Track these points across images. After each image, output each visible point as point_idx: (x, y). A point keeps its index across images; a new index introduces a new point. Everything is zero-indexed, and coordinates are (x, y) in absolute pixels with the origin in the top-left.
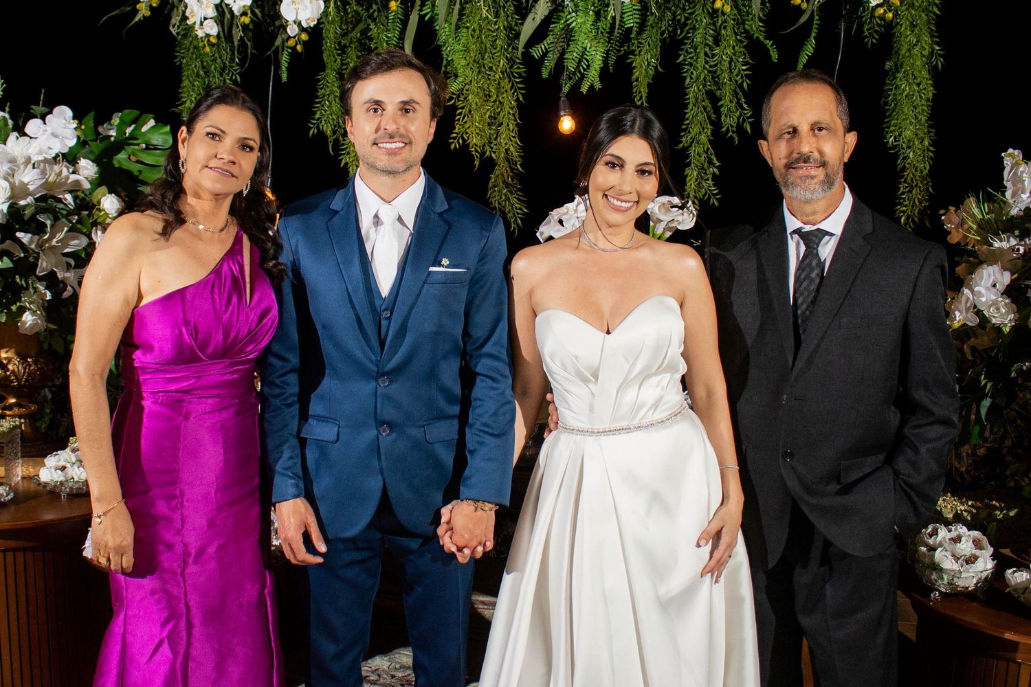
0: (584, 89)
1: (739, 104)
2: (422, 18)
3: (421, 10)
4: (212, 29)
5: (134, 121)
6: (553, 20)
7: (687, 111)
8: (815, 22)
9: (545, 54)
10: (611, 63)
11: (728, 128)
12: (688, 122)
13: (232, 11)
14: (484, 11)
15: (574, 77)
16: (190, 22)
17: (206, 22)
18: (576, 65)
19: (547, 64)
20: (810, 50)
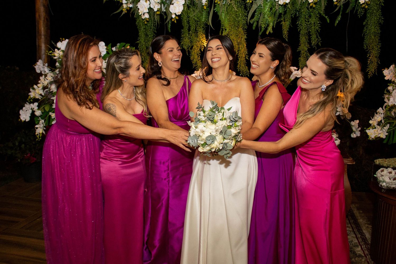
0: (267, 33)
1: (317, 37)
2: (214, 11)
3: (214, 9)
4: (147, 16)
6: (256, 11)
7: (300, 39)
8: (341, 10)
9: (254, 22)
10: (275, 25)
11: (314, 44)
12: (300, 43)
13: (153, 10)
14: (235, 9)
15: (263, 29)
16: (140, 14)
17: (145, 14)
18: (264, 25)
19: (255, 25)
20: (339, 19)
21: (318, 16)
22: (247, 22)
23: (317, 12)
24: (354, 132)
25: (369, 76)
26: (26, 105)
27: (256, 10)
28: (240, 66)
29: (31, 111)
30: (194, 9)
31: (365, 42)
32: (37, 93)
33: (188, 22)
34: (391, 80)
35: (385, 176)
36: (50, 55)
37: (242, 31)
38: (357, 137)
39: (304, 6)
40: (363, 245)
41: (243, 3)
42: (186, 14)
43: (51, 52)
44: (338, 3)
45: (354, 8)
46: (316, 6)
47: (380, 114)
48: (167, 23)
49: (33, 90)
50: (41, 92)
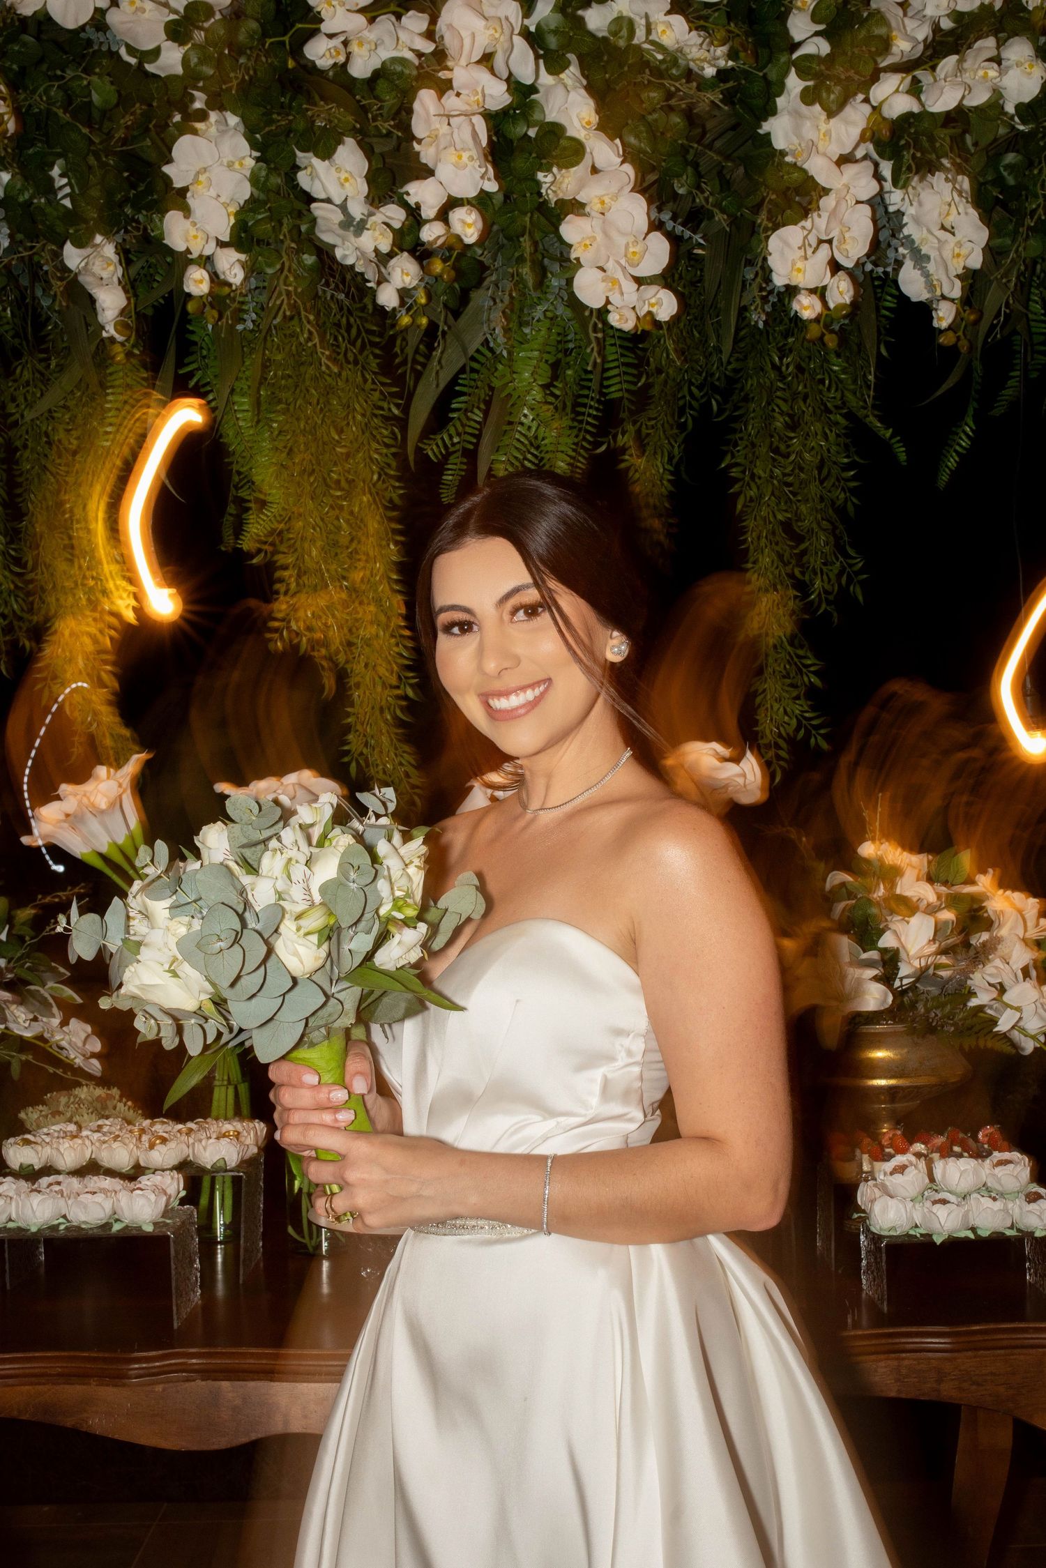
1: (840, 549)
6: (457, 388)
9: (449, 454)
11: (820, 593)
14: (324, 360)
19: (450, 477)
20: (964, 442)
21: (841, 421)
22: (401, 453)
27: (454, 381)
28: (365, 743)
37: (373, 517)
41: (369, 332)
44: (958, 339)
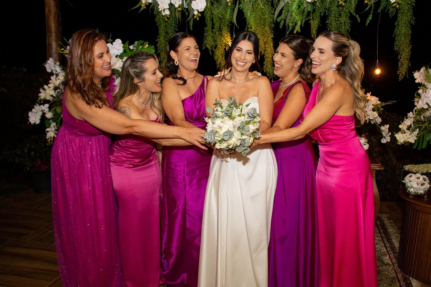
0: (295, 32)
2: (239, 8)
3: (239, 5)
4: (167, 12)
5: (142, 45)
6: (284, 9)
8: (372, 9)
9: (281, 20)
10: (303, 23)
13: (174, 6)
14: (261, 6)
15: (291, 28)
16: (160, 10)
17: (165, 10)
18: (292, 24)
19: (282, 24)
20: (370, 18)
21: (349, 15)
22: (274, 20)
23: (347, 11)
24: (384, 137)
25: (399, 78)
26: (35, 106)
27: (283, 7)
28: (267, 67)
29: (41, 113)
30: (217, 5)
31: (395, 43)
32: (48, 93)
33: (212, 20)
34: (422, 83)
35: (413, 182)
36: (61, 53)
37: (269, 30)
38: (387, 142)
39: (333, 4)
40: (391, 254)
42: (210, 11)
43: (63, 49)
44: (368, 2)
45: (385, 7)
46: (347, 5)
47: (410, 118)
48: (189, 20)
49: (44, 90)
50: (53, 93)
